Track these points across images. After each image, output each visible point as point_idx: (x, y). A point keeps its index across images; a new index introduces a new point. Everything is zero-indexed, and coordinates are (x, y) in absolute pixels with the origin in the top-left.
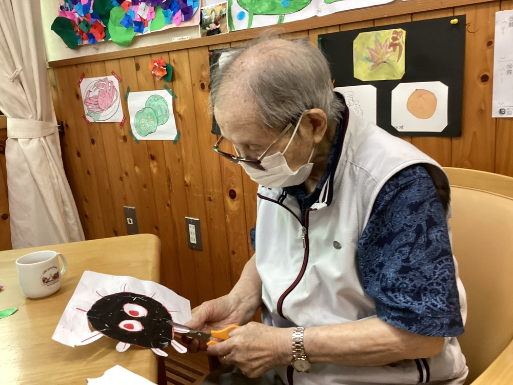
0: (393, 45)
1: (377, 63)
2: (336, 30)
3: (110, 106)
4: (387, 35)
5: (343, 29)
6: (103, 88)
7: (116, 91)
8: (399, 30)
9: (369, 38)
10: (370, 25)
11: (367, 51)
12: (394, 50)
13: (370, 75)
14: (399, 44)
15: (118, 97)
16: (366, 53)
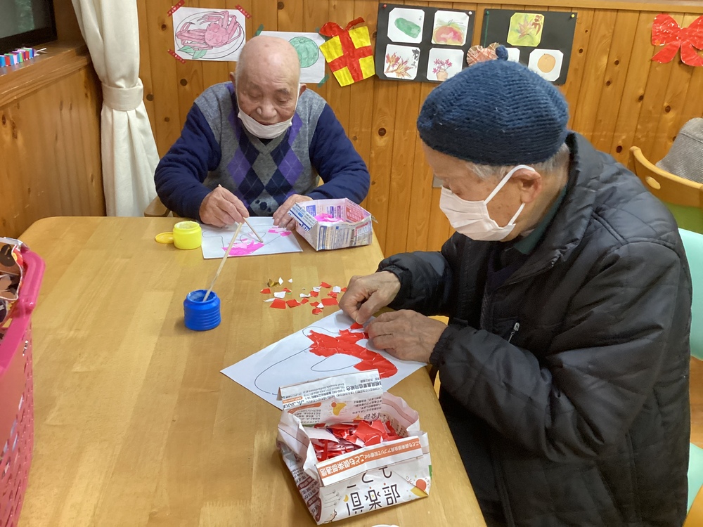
0: (535, 24)
1: (523, 34)
2: (499, 8)
3: (226, 43)
4: (532, 17)
5: (503, 8)
6: (217, 22)
7: (240, 27)
8: (540, 15)
9: (521, 16)
10: (522, 9)
11: (518, 26)
12: (535, 27)
13: (518, 42)
14: (539, 24)
15: (242, 35)
16: (517, 27)
